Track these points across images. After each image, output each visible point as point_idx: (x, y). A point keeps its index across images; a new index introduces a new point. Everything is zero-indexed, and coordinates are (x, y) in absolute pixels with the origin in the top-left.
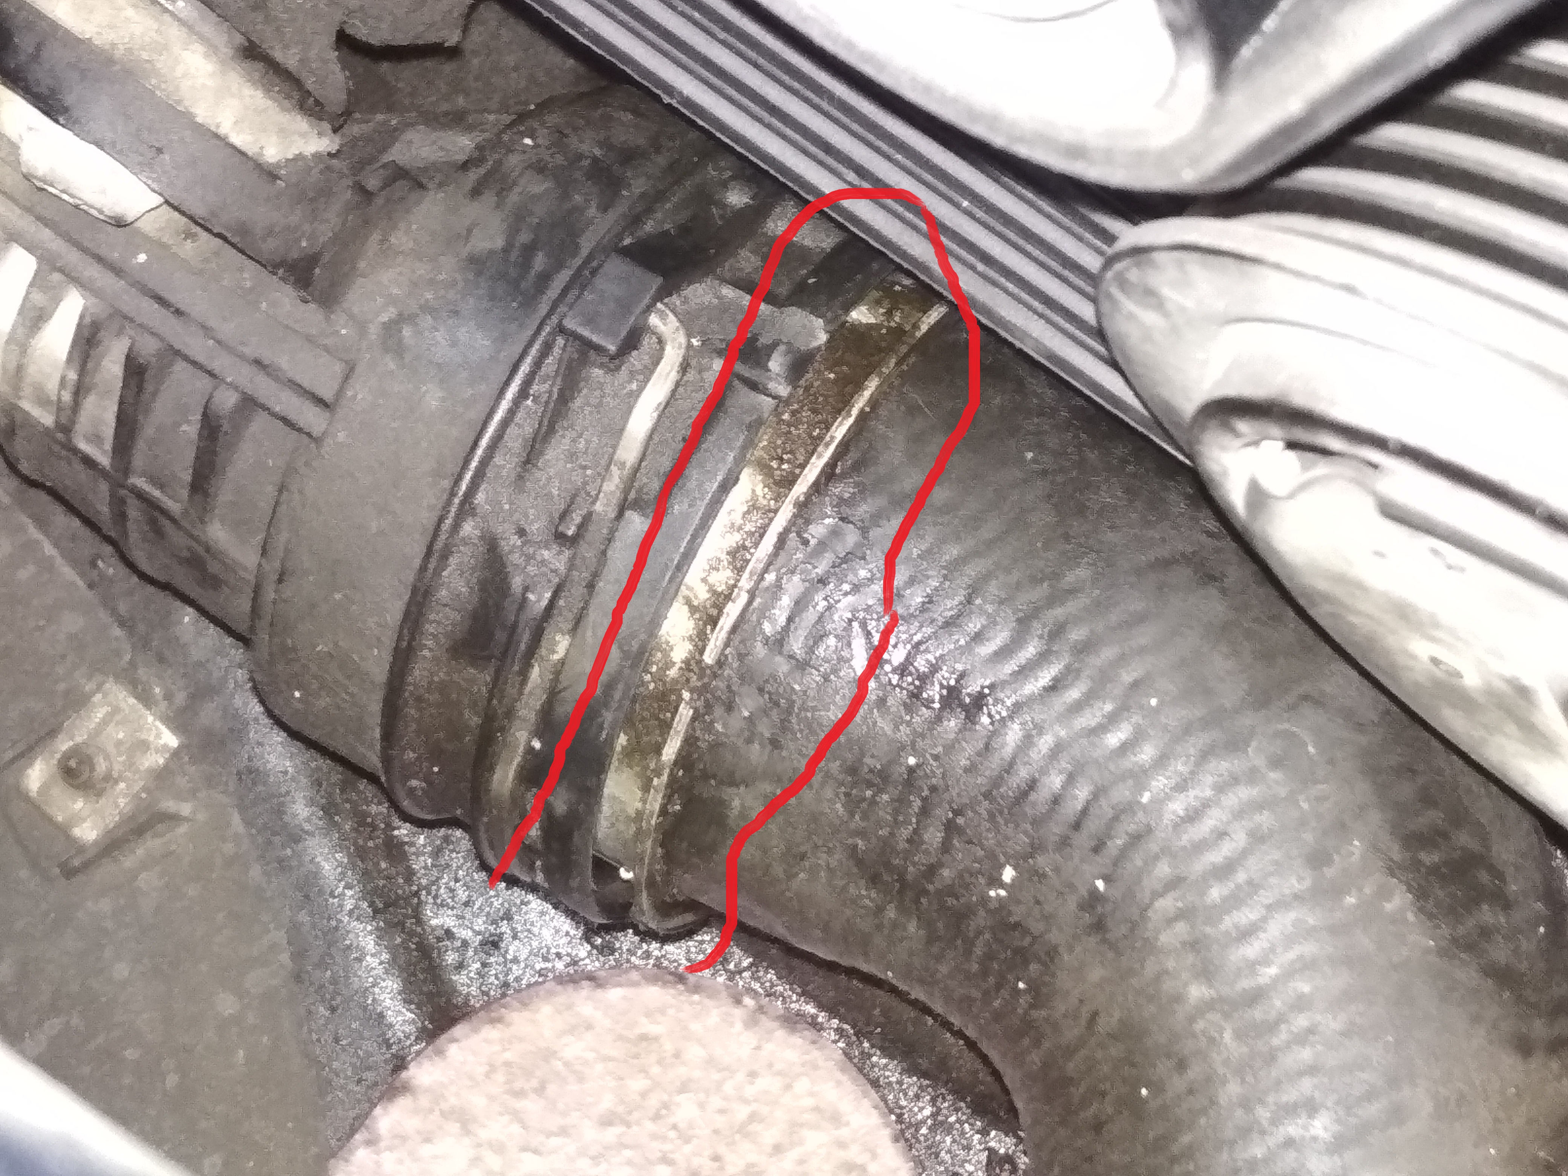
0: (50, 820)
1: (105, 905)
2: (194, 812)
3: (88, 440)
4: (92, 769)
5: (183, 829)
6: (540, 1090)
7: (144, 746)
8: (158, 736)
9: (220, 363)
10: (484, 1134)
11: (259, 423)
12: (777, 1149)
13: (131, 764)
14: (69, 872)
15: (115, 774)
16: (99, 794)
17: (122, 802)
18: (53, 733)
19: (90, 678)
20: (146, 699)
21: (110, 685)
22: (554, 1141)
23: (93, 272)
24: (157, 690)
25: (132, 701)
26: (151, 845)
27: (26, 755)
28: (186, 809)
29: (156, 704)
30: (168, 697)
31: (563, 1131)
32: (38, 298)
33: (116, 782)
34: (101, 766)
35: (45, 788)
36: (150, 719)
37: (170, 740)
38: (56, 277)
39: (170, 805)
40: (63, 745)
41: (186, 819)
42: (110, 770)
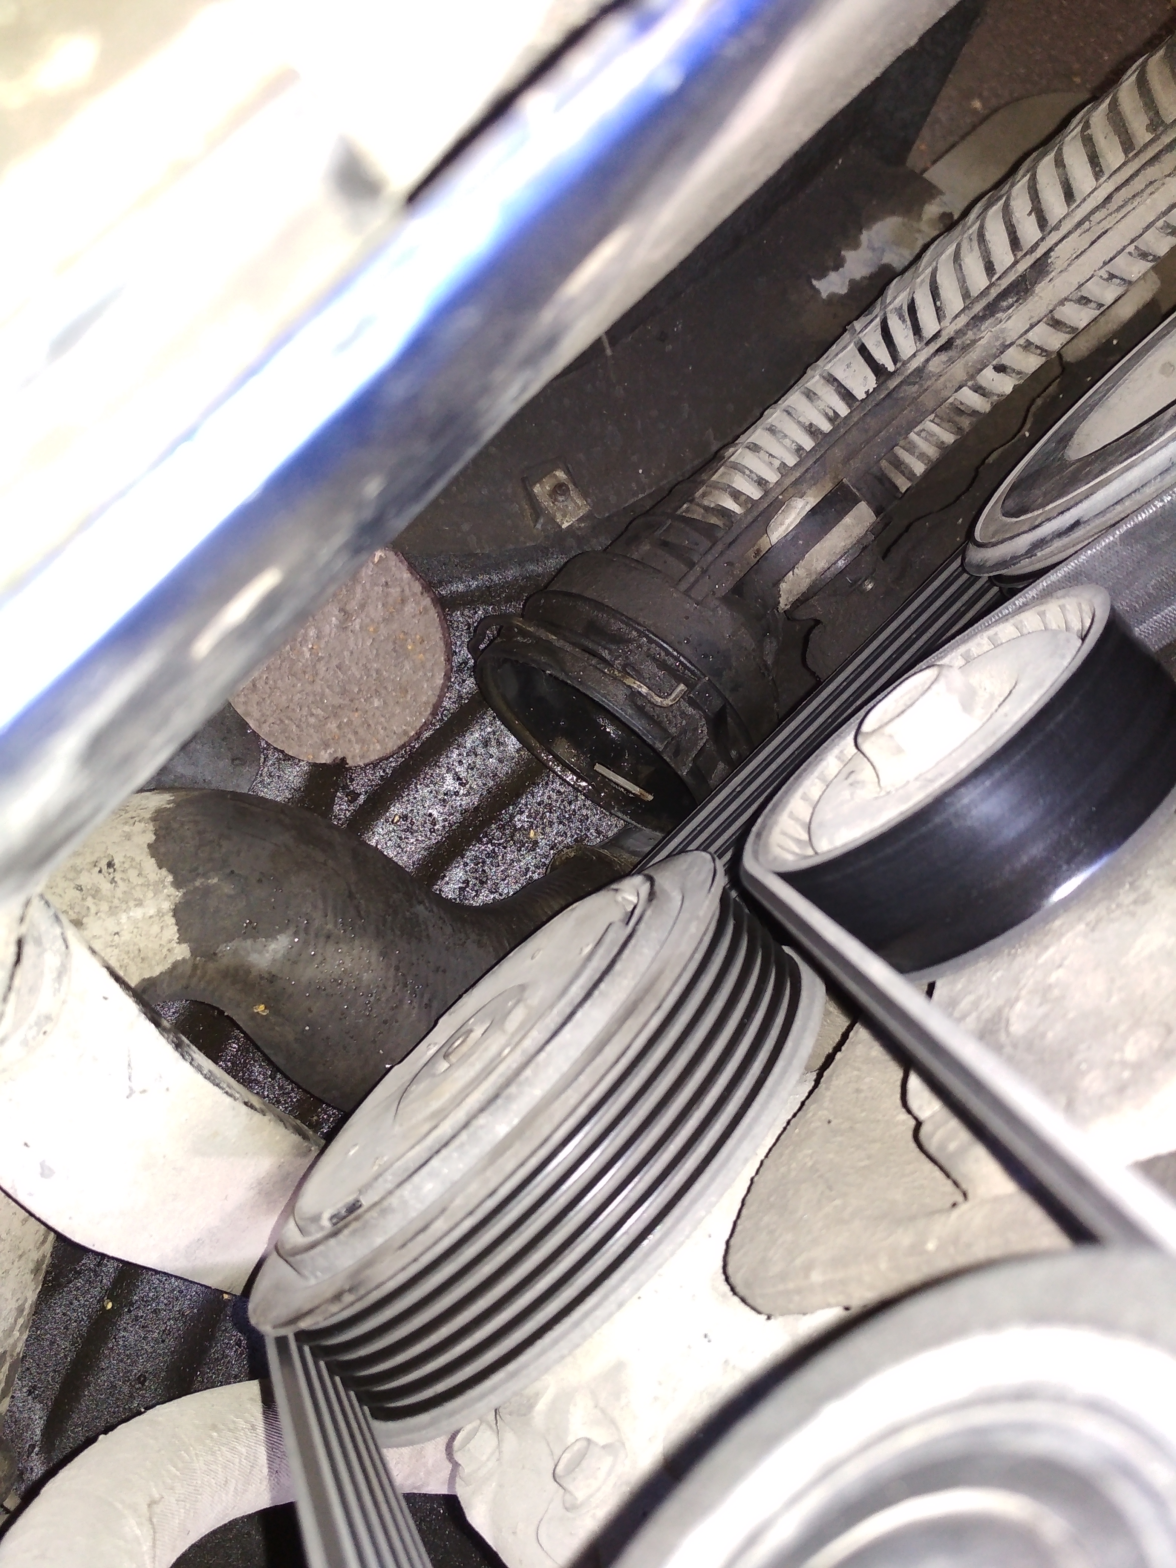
0: (545, 476)
1: (509, 491)
2: (537, 529)
3: (687, 508)
4: (561, 495)
5: (532, 524)
6: (394, 650)
7: (564, 516)
8: (567, 521)
9: (710, 558)
10: (382, 626)
11: (683, 568)
12: (356, 733)
13: (559, 509)
14: (523, 480)
15: (556, 503)
16: (550, 496)
17: (546, 504)
18: (575, 484)
19: (593, 501)
20: (580, 520)
21: (588, 508)
22: (375, 652)
23: (750, 519)
24: (583, 525)
25: (582, 514)
26: (528, 512)
27: (568, 472)
28: (539, 526)
29: (578, 524)
30: (580, 528)
31: (377, 655)
32: (743, 498)
33: (553, 503)
34: (561, 499)
35: (555, 476)
36: (574, 520)
37: (565, 525)
38: (750, 506)
39: (541, 520)
40: (571, 487)
41: (535, 526)
42: (559, 501)
